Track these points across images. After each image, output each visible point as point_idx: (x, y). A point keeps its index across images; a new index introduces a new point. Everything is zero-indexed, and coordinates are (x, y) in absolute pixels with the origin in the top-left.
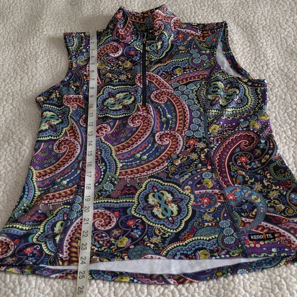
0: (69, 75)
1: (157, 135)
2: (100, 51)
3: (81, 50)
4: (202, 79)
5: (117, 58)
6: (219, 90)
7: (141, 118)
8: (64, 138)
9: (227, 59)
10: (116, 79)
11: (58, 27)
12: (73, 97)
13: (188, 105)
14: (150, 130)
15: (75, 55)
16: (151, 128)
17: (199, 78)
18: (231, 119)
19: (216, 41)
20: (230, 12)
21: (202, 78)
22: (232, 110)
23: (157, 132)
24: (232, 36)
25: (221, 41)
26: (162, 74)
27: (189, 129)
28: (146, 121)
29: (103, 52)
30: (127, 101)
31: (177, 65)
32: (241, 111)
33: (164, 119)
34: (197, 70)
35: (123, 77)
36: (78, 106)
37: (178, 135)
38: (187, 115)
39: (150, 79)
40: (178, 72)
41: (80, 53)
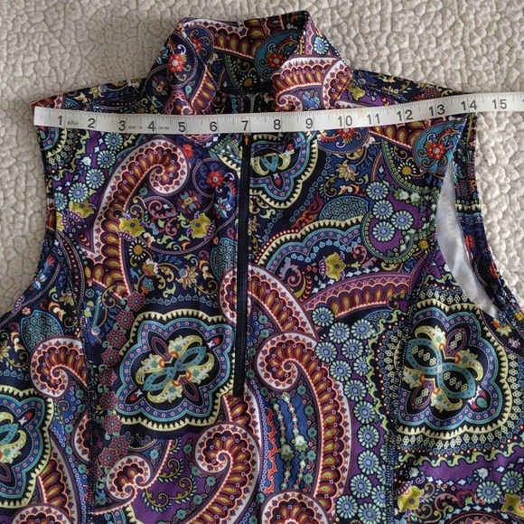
0: (46, 265)
1: (266, 510)
2: (131, 167)
3: (78, 162)
4: (391, 303)
5: (174, 199)
6: (433, 361)
7: (229, 442)
8: (35, 511)
9: (465, 233)
10: (170, 286)
11: (17, 55)
12: (58, 344)
13: (349, 399)
14: (251, 489)
15: (63, 182)
16: (254, 482)
17: (383, 297)
18: (455, 462)
19: (442, 162)
20: (488, 30)
21: (393, 299)
22: (461, 431)
23: (267, 498)
24: (486, 137)
25: (456, 154)
26: (290, 272)
27: (348, 492)
28: (241, 457)
29: (137, 171)
30: (197, 368)
31: (329, 243)
32: (483, 439)
33: (286, 449)
34: (382, 270)
35: (188, 277)
36: (72, 377)
37: (320, 511)
38: (346, 439)
39: (257, 293)
40: (332, 270)
41: (76, 173)
